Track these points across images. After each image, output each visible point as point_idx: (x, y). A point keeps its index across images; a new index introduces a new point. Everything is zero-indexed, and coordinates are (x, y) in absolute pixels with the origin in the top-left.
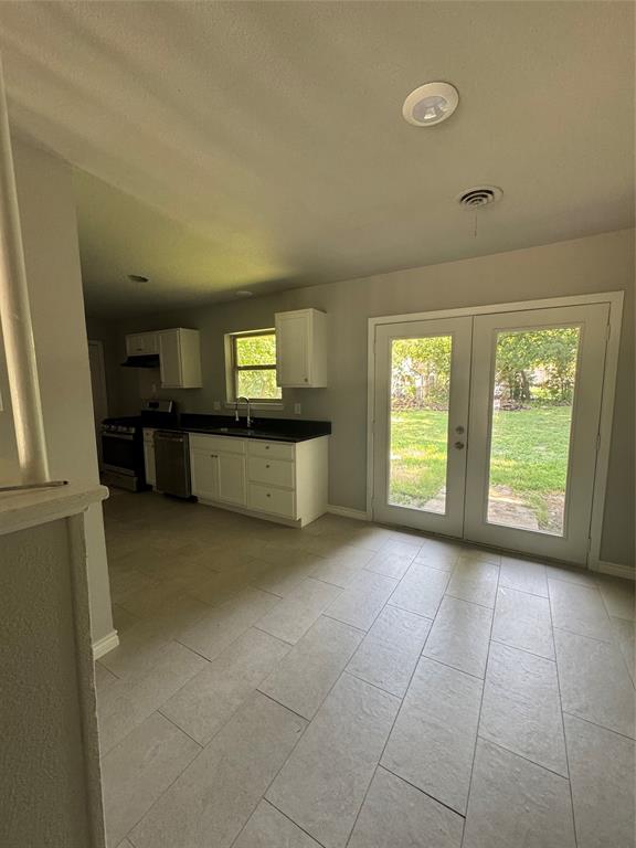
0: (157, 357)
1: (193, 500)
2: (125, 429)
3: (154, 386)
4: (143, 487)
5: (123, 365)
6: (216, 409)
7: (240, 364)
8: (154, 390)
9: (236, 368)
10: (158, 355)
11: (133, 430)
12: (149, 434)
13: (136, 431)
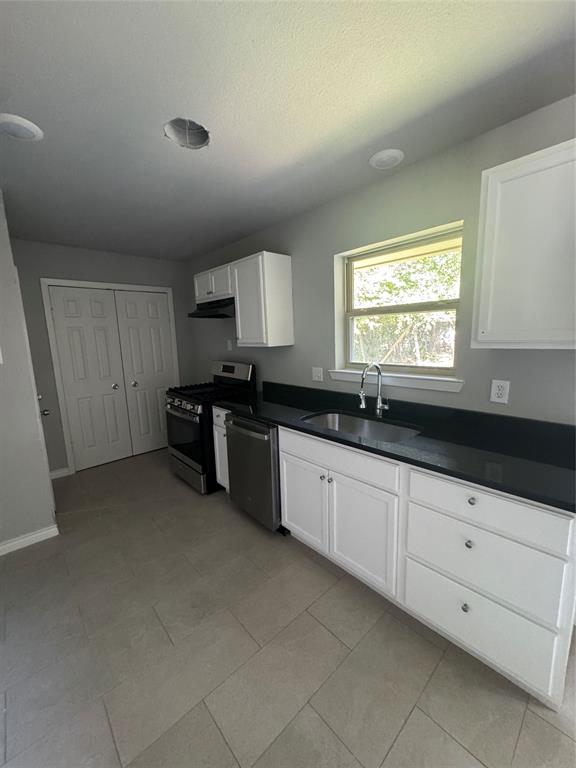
0: (231, 301)
1: (284, 531)
2: (189, 407)
3: (229, 342)
4: (213, 487)
5: (191, 315)
6: (316, 379)
7: (357, 305)
8: (230, 348)
9: (350, 313)
10: (233, 298)
11: (199, 409)
12: (220, 415)
13: (203, 409)
